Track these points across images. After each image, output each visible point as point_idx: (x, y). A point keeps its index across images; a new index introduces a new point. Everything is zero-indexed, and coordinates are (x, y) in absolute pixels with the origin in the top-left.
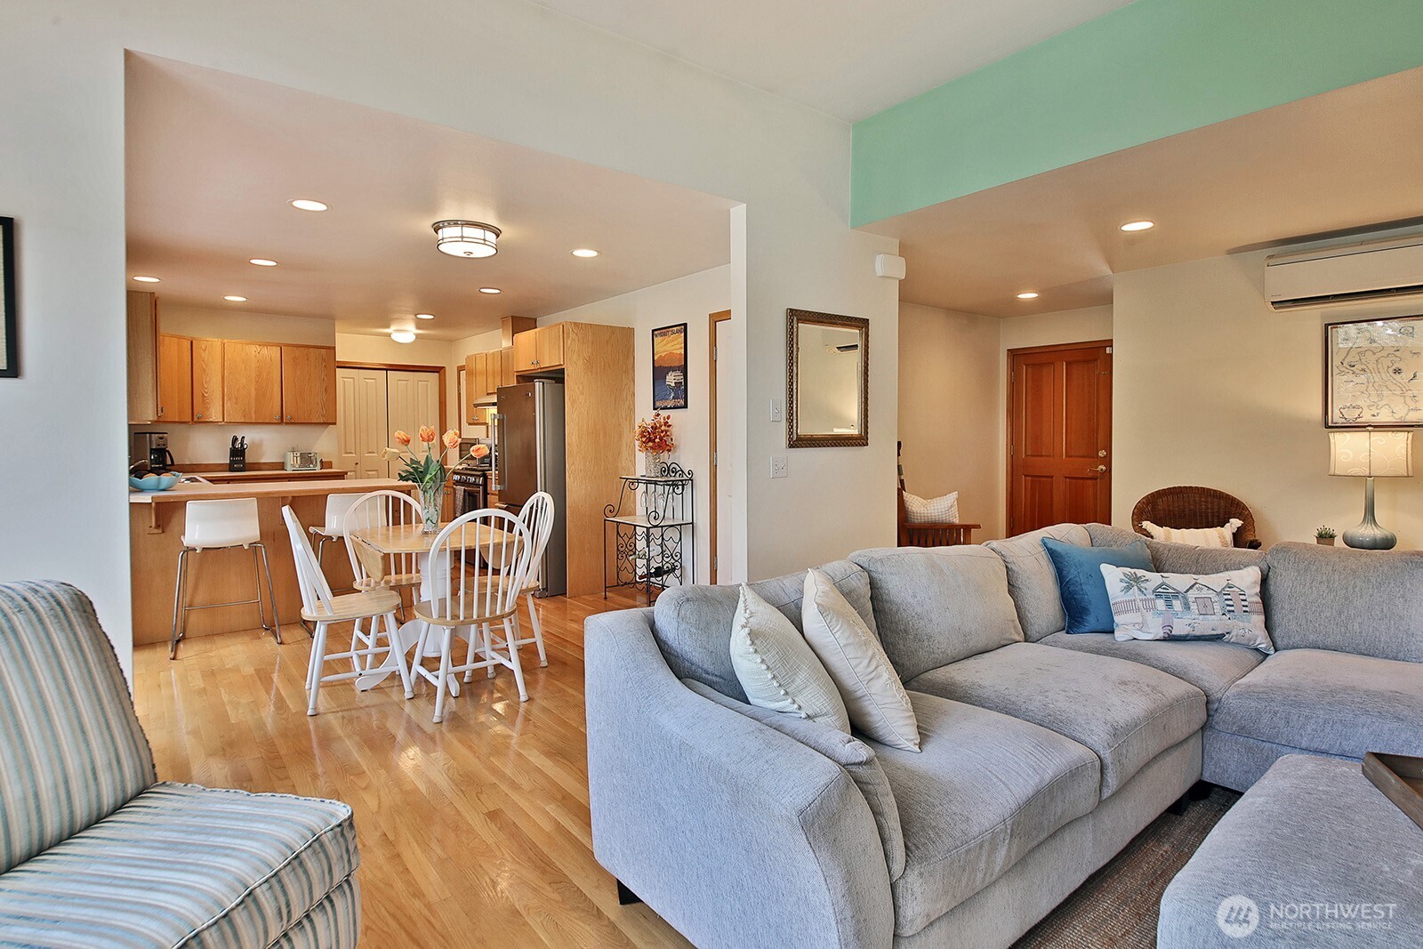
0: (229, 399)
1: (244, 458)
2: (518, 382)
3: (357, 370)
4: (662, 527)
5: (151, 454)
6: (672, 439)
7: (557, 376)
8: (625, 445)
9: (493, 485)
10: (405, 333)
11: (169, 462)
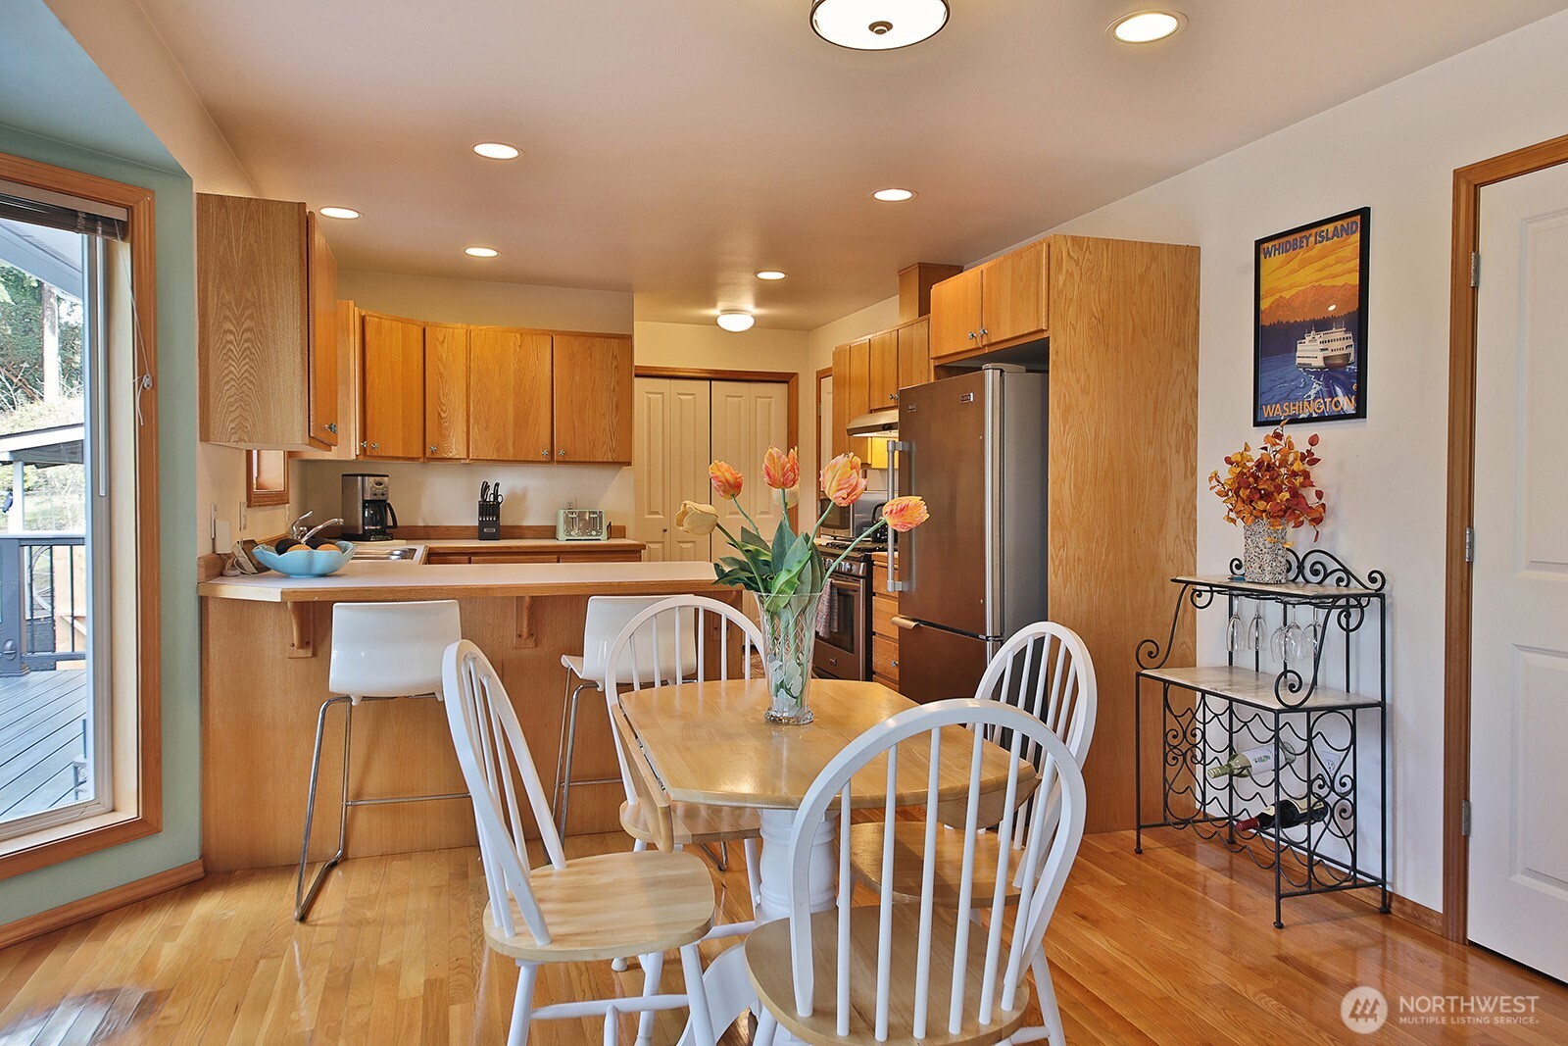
0: (477, 422)
1: (498, 518)
2: (937, 377)
3: (668, 381)
4: (1309, 710)
5: (364, 507)
6: (1319, 495)
7: (1032, 356)
8: (1173, 505)
9: (890, 581)
10: (738, 315)
11: (390, 523)
